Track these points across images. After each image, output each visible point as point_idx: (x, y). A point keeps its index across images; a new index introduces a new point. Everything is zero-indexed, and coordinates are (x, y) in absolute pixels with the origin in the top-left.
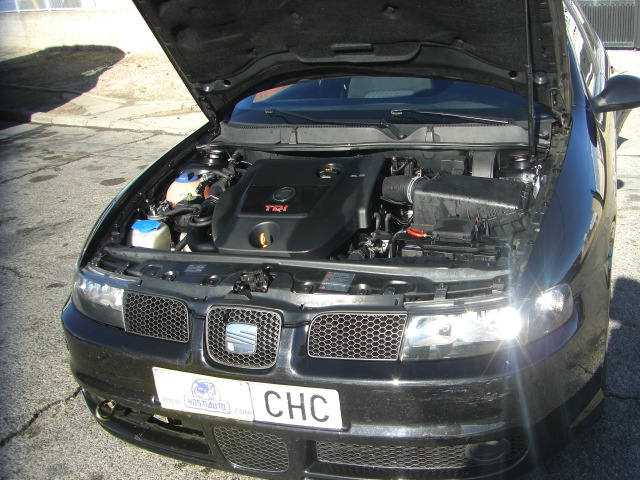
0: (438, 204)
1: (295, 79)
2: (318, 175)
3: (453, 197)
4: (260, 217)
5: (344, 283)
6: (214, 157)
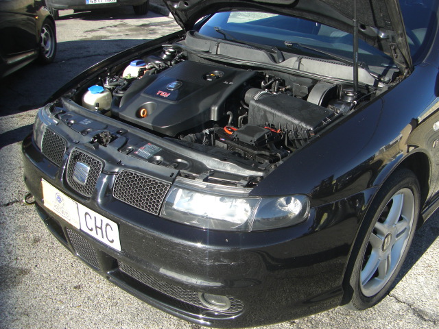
0: (262, 113)
1: (229, 8)
2: (205, 78)
3: (273, 111)
4: (151, 98)
5: (150, 153)
6: (168, 53)
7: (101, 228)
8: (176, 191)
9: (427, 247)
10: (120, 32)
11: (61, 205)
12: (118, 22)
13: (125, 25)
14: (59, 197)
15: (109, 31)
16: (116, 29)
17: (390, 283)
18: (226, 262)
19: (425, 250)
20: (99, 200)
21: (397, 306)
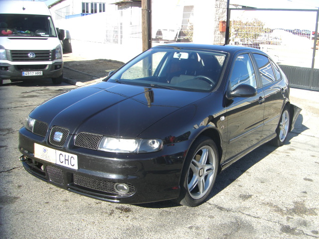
7: (68, 160)
8: (105, 139)
9: (227, 186)
10: (45, 93)
11: (46, 153)
12: (43, 88)
13: (48, 90)
14: (45, 150)
15: (38, 93)
16: (42, 92)
17: (205, 196)
18: (127, 166)
19: (226, 187)
20: (68, 146)
21: (209, 206)
